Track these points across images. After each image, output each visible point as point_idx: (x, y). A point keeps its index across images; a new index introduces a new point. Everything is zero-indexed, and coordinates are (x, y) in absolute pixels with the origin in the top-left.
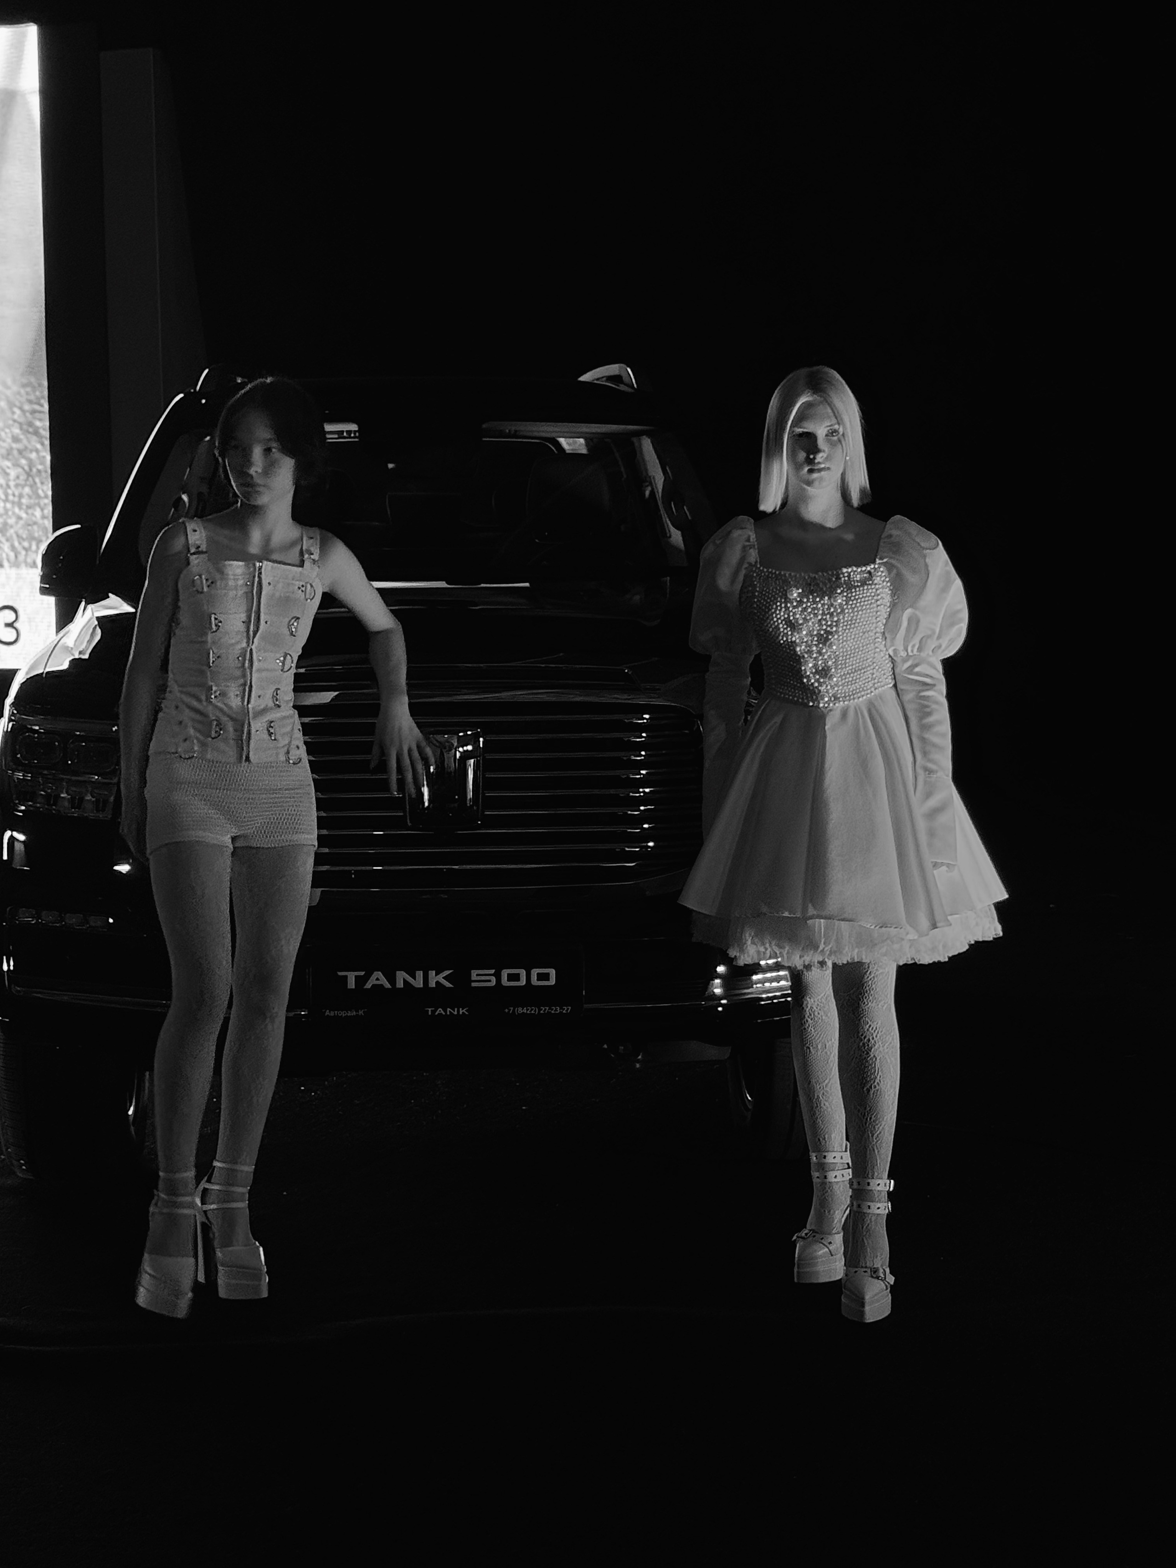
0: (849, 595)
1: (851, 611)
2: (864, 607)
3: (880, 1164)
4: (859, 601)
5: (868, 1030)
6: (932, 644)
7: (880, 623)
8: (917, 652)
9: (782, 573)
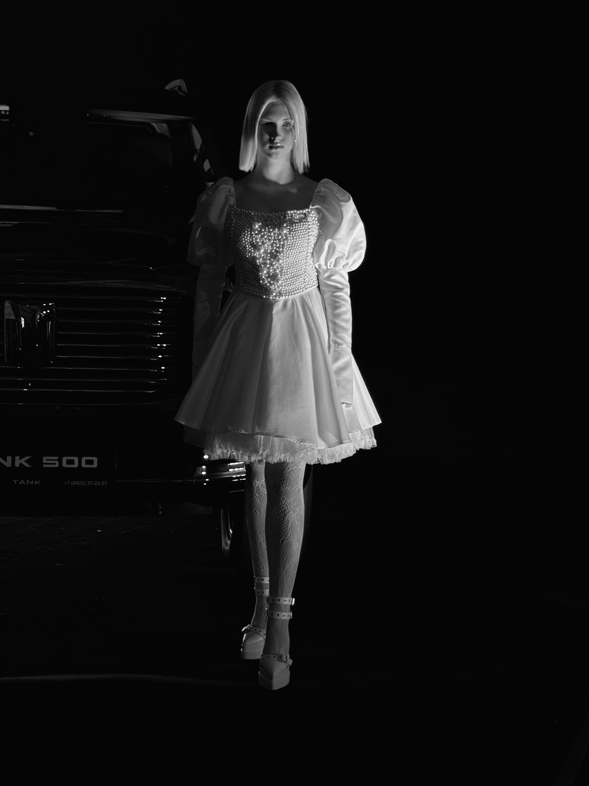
0: (291, 228)
1: (292, 238)
2: (300, 236)
3: (287, 588)
4: (297, 232)
5: (285, 503)
6: (343, 262)
7: (310, 247)
8: (333, 267)
9: (250, 212)
